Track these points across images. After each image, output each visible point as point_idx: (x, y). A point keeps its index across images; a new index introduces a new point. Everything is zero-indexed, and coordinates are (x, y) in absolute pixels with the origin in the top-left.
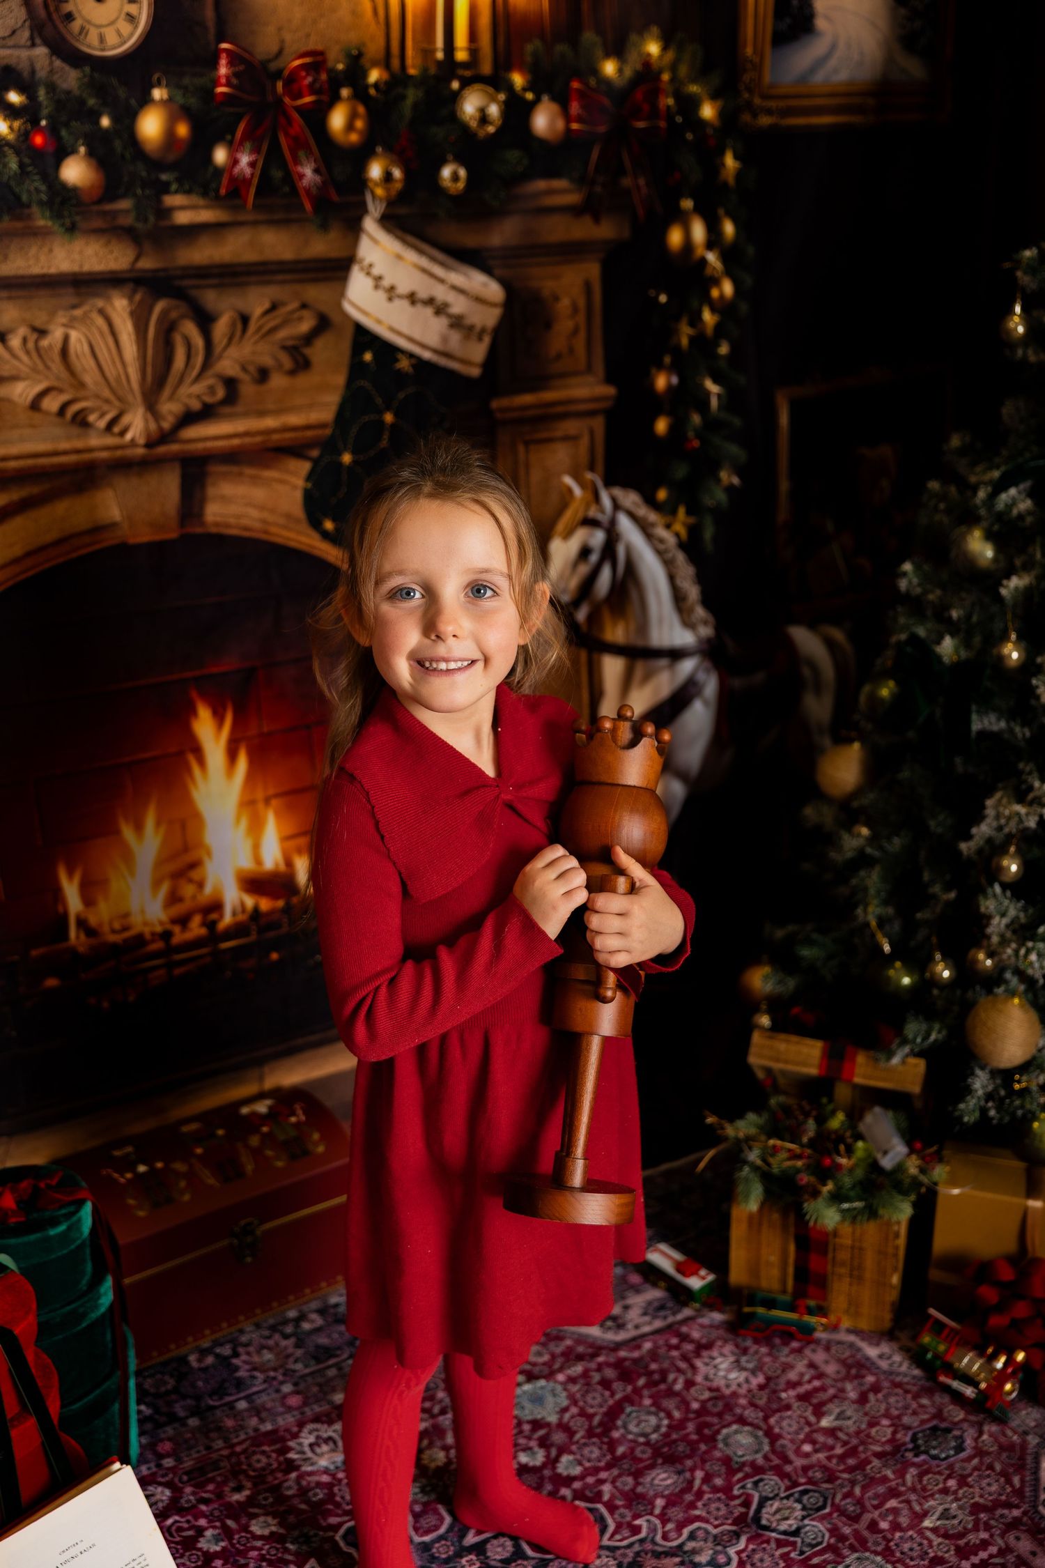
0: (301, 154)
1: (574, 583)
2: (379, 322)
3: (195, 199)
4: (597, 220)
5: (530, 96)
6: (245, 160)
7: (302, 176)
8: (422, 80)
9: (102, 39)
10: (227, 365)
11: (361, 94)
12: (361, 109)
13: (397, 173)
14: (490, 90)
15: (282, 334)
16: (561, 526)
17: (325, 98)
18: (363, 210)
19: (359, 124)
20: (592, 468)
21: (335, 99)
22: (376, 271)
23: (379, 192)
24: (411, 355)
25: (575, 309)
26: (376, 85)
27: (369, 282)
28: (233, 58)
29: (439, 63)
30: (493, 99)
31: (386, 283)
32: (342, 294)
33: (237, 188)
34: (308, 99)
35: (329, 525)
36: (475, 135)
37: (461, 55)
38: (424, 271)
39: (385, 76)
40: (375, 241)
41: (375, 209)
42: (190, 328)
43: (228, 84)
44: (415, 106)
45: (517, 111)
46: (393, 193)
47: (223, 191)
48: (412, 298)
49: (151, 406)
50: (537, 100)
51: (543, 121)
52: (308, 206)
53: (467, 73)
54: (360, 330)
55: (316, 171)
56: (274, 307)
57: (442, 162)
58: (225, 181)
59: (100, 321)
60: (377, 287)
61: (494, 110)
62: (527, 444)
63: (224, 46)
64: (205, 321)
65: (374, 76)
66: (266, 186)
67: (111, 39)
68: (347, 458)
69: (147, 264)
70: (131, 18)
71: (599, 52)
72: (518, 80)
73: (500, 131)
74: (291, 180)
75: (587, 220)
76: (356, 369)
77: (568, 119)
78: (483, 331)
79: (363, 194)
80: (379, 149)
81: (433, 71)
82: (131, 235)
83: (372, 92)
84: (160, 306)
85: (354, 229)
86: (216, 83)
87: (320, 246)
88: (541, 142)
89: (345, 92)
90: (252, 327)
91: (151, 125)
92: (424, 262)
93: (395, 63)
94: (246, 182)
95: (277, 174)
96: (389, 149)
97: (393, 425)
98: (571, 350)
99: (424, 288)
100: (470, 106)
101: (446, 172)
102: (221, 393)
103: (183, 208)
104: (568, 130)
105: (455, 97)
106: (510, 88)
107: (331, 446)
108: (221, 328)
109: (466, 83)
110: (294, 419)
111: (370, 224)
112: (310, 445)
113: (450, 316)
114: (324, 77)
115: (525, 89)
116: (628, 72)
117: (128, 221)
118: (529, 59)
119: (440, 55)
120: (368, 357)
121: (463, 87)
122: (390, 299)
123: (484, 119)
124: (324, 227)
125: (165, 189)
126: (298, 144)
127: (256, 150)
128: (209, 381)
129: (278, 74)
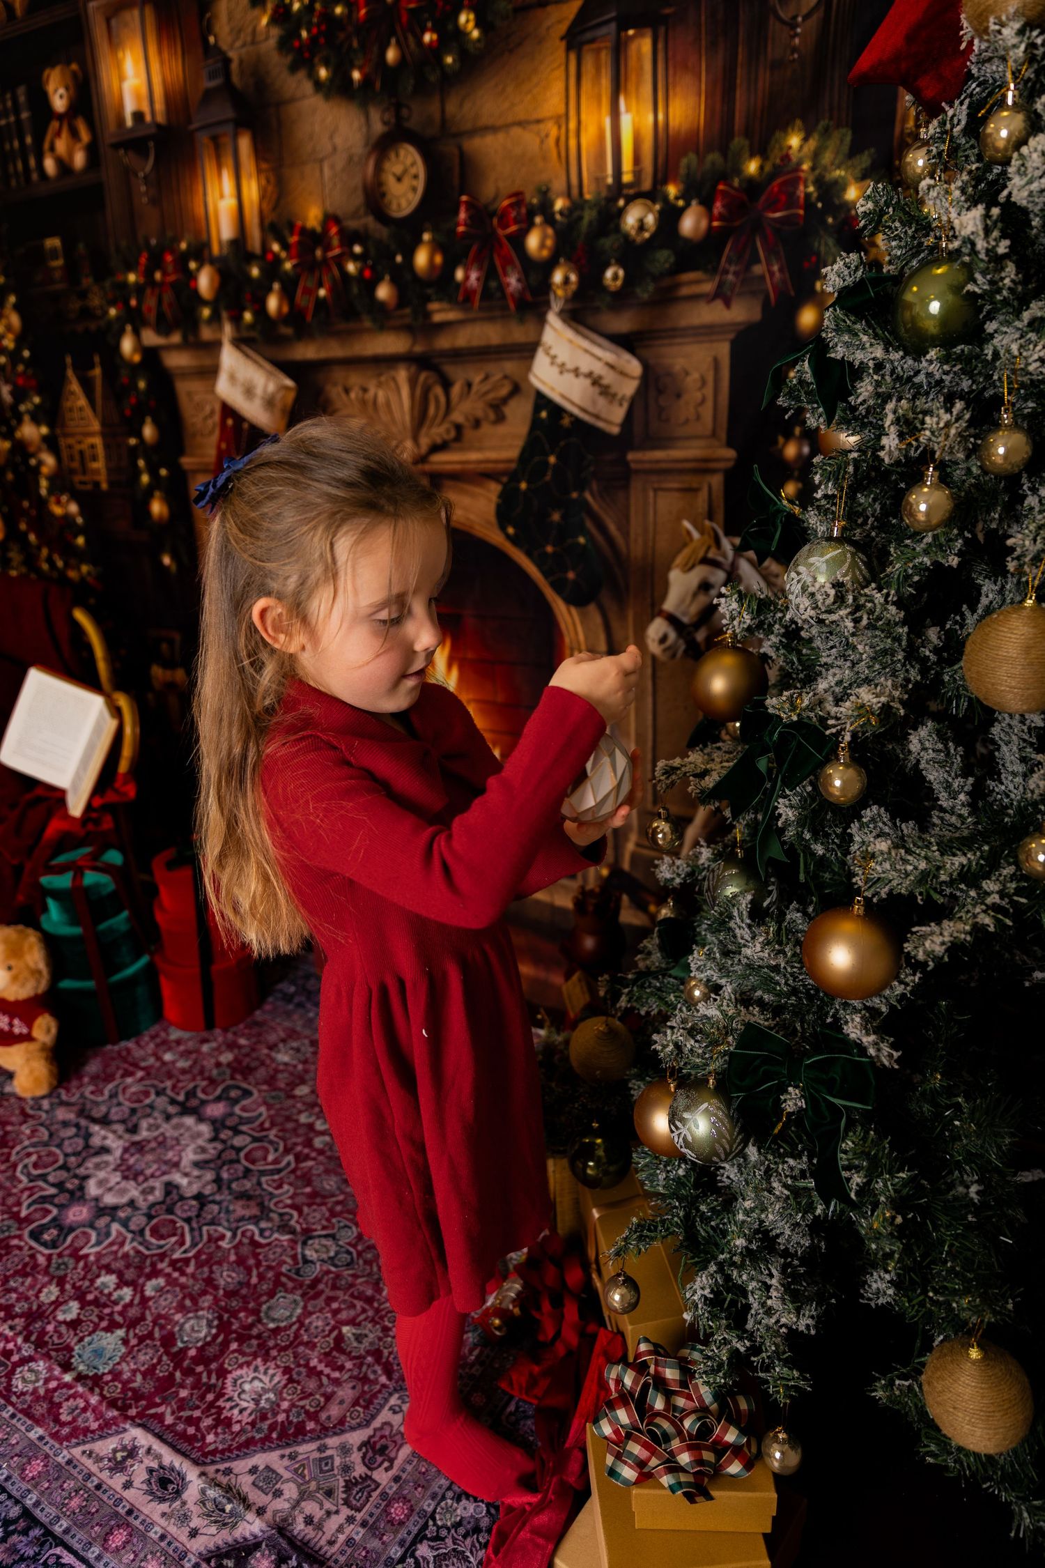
0: (509, 269)
1: (694, 609)
2: (553, 389)
3: (445, 305)
4: (728, 304)
5: (681, 203)
6: (474, 276)
7: (508, 285)
8: (595, 205)
9: (399, 205)
10: (457, 417)
11: (550, 220)
12: (550, 231)
13: (573, 278)
14: (649, 203)
15: (491, 396)
16: (679, 560)
17: (524, 226)
18: (547, 305)
19: (549, 243)
20: (711, 517)
21: (530, 225)
22: (553, 352)
23: (560, 292)
24: (571, 415)
25: (704, 382)
26: (561, 212)
27: (547, 360)
28: (469, 206)
29: (609, 187)
30: (650, 210)
31: (559, 361)
32: (529, 368)
33: (469, 296)
34: (513, 228)
35: (511, 530)
36: (634, 241)
37: (627, 178)
38: (586, 351)
39: (568, 203)
40: (555, 330)
41: (556, 306)
42: (438, 391)
43: (466, 225)
44: (590, 223)
45: (671, 216)
46: (570, 293)
47: (460, 298)
48: (576, 372)
49: (415, 439)
50: (688, 205)
51: (689, 224)
52: (512, 306)
53: (631, 192)
54: (540, 396)
55: (519, 280)
56: (487, 378)
57: (607, 265)
58: (461, 291)
59: (392, 384)
60: (552, 363)
61: (650, 219)
62: (655, 490)
63: (464, 198)
64: (447, 385)
65: (559, 204)
66: (487, 294)
67: (404, 203)
68: (523, 486)
69: (418, 349)
70: (414, 189)
71: (747, 155)
72: (672, 190)
73: (653, 236)
74: (502, 288)
75: (719, 304)
76: (536, 423)
77: (711, 218)
78: (623, 398)
79: (547, 294)
80: (562, 260)
81: (604, 193)
82: (409, 329)
83: (558, 217)
84: (423, 376)
85: (542, 321)
86: (458, 225)
87: (519, 334)
88: (687, 241)
89: (538, 220)
90: (475, 388)
91: (422, 258)
92: (585, 344)
93: (575, 191)
94: (474, 292)
95: (493, 284)
96: (569, 259)
97: (554, 466)
98: (698, 417)
99: (586, 364)
100: (631, 220)
101: (609, 274)
102: (453, 434)
103: (439, 311)
104: (710, 228)
105: (621, 213)
106: (665, 198)
107: (514, 477)
108: (456, 390)
109: (630, 200)
110: (493, 455)
111: (553, 318)
112: (504, 473)
113: (600, 386)
114: (523, 210)
115: (677, 198)
116: (768, 168)
117: (408, 321)
118: (683, 171)
119: (610, 180)
120: (544, 414)
121: (627, 204)
122: (561, 373)
123: (641, 227)
124: (522, 321)
125: (428, 299)
126: (507, 262)
127: (480, 269)
128: (446, 426)
129: (493, 214)
